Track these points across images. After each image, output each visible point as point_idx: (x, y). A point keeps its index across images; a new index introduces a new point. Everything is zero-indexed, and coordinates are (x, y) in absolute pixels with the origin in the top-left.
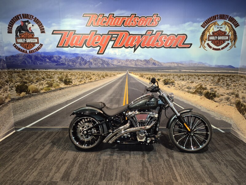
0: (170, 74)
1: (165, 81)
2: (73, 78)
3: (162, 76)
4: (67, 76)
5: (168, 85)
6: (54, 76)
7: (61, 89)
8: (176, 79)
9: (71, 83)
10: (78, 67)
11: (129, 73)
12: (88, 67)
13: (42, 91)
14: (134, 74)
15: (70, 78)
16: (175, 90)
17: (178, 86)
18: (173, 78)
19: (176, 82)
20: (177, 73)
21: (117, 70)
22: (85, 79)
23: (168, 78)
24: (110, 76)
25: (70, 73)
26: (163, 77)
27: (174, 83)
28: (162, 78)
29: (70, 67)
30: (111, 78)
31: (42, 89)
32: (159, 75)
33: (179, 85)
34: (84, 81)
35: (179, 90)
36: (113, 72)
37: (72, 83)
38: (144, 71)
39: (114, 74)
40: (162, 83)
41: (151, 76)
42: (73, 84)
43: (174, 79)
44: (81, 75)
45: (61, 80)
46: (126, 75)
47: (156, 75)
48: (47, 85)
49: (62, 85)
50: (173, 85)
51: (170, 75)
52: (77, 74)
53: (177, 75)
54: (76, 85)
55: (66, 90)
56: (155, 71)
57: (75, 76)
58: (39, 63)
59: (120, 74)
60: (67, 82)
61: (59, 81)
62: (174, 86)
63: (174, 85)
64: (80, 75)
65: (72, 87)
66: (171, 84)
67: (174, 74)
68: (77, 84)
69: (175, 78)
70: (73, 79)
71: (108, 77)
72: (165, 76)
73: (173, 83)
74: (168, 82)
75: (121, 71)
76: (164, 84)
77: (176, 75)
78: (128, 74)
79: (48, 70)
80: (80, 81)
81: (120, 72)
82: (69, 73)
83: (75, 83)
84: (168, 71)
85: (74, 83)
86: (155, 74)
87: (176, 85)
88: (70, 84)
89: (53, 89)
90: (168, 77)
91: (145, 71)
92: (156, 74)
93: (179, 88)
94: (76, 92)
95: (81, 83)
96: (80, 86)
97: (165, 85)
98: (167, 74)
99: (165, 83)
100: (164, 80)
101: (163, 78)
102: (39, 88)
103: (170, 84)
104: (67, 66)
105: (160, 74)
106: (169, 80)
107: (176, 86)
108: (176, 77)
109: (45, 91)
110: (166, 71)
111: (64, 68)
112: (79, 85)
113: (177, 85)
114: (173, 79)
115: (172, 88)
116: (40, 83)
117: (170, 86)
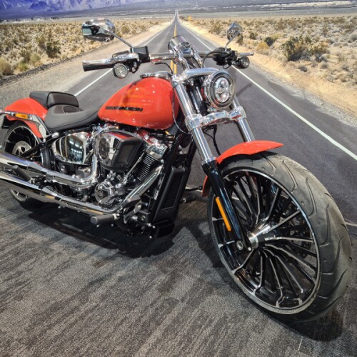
0: (312, 16)
1: (293, 47)
2: (61, 39)
3: (281, 26)
4: (50, 36)
5: (302, 63)
6: (30, 35)
7: (44, 68)
8: (333, 39)
9: (58, 54)
10: (67, 10)
11: (180, 21)
12: (87, 7)
13: (17, 72)
14: (196, 22)
15: (55, 39)
16: (327, 84)
17: (338, 67)
18: (325, 32)
19: (333, 49)
20: (341, 12)
21: (149, 14)
22: (81, 41)
23: (304, 36)
24: (134, 33)
25: (55, 28)
26: (287, 30)
27: (324, 55)
28: (280, 33)
29: (53, 11)
30: (136, 37)
31: (15, 68)
32: (270, 22)
33: (343, 63)
34: (81, 48)
35: (344, 81)
36: (140, 20)
37: (60, 53)
38: (224, 10)
39: (142, 24)
40: (282, 55)
41: (247, 28)
42: (61, 57)
43: (326, 39)
44: (74, 30)
45: (41, 45)
46: (171, 28)
47: (260, 23)
48: (22, 58)
49: (45, 60)
50: (318, 60)
51: (312, 21)
52: (67, 29)
53: (341, 21)
54: (68, 59)
55: (52, 70)
56: (258, 9)
57: (65, 34)
58: (6, 4)
59: (157, 24)
60: (52, 51)
61: (39, 49)
62: (325, 67)
63: (323, 63)
64: (72, 31)
65: (61, 65)
66: (313, 58)
67: (330, 17)
68: (69, 56)
69: (330, 32)
70: (61, 42)
71: (128, 36)
72: (294, 25)
73: (319, 54)
74: (301, 50)
75: (160, 13)
76: (285, 58)
77: (335, 22)
78: (178, 25)
79: (21, 22)
80: (74, 49)
81: (158, 17)
82: (54, 25)
83: (65, 53)
84: (308, 8)
85: (63, 53)
86: (258, 19)
87: (333, 62)
88: (57, 57)
89: (31, 67)
90: (306, 28)
91: (229, 10)
92: (263, 19)
93: (344, 72)
94: (69, 76)
95: (75, 55)
96: (74, 60)
97: (291, 62)
98: (303, 18)
99: (290, 53)
100: (290, 44)
101: (284, 36)
102: (12, 65)
103: (308, 59)
104: (49, 8)
105: (277, 19)
106: (308, 40)
107: (331, 66)
108: (336, 28)
109: (20, 73)
110: (299, 5)
111: (45, 15)
112: (73, 57)
113: (336, 61)
114: (322, 38)
115: (317, 72)
116: (11, 53)
117: (309, 67)
